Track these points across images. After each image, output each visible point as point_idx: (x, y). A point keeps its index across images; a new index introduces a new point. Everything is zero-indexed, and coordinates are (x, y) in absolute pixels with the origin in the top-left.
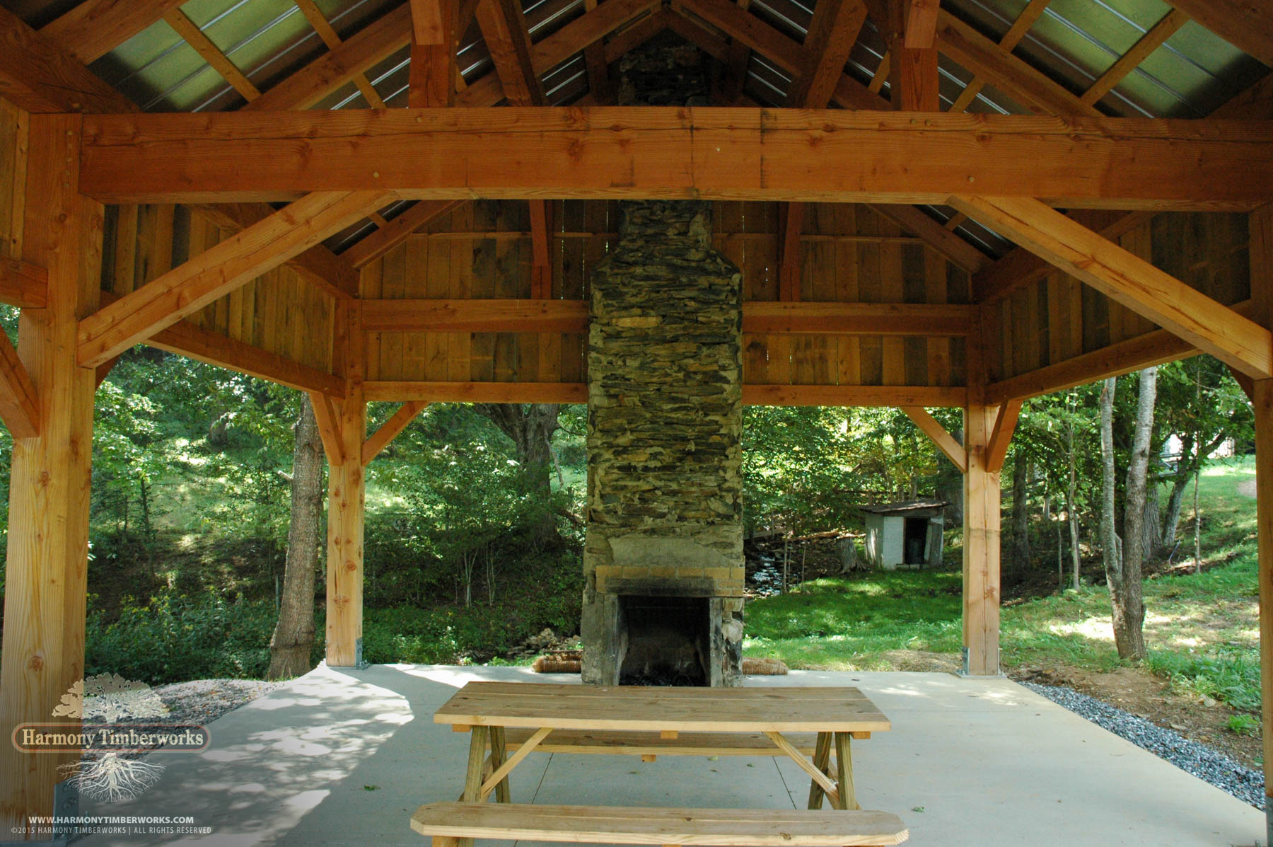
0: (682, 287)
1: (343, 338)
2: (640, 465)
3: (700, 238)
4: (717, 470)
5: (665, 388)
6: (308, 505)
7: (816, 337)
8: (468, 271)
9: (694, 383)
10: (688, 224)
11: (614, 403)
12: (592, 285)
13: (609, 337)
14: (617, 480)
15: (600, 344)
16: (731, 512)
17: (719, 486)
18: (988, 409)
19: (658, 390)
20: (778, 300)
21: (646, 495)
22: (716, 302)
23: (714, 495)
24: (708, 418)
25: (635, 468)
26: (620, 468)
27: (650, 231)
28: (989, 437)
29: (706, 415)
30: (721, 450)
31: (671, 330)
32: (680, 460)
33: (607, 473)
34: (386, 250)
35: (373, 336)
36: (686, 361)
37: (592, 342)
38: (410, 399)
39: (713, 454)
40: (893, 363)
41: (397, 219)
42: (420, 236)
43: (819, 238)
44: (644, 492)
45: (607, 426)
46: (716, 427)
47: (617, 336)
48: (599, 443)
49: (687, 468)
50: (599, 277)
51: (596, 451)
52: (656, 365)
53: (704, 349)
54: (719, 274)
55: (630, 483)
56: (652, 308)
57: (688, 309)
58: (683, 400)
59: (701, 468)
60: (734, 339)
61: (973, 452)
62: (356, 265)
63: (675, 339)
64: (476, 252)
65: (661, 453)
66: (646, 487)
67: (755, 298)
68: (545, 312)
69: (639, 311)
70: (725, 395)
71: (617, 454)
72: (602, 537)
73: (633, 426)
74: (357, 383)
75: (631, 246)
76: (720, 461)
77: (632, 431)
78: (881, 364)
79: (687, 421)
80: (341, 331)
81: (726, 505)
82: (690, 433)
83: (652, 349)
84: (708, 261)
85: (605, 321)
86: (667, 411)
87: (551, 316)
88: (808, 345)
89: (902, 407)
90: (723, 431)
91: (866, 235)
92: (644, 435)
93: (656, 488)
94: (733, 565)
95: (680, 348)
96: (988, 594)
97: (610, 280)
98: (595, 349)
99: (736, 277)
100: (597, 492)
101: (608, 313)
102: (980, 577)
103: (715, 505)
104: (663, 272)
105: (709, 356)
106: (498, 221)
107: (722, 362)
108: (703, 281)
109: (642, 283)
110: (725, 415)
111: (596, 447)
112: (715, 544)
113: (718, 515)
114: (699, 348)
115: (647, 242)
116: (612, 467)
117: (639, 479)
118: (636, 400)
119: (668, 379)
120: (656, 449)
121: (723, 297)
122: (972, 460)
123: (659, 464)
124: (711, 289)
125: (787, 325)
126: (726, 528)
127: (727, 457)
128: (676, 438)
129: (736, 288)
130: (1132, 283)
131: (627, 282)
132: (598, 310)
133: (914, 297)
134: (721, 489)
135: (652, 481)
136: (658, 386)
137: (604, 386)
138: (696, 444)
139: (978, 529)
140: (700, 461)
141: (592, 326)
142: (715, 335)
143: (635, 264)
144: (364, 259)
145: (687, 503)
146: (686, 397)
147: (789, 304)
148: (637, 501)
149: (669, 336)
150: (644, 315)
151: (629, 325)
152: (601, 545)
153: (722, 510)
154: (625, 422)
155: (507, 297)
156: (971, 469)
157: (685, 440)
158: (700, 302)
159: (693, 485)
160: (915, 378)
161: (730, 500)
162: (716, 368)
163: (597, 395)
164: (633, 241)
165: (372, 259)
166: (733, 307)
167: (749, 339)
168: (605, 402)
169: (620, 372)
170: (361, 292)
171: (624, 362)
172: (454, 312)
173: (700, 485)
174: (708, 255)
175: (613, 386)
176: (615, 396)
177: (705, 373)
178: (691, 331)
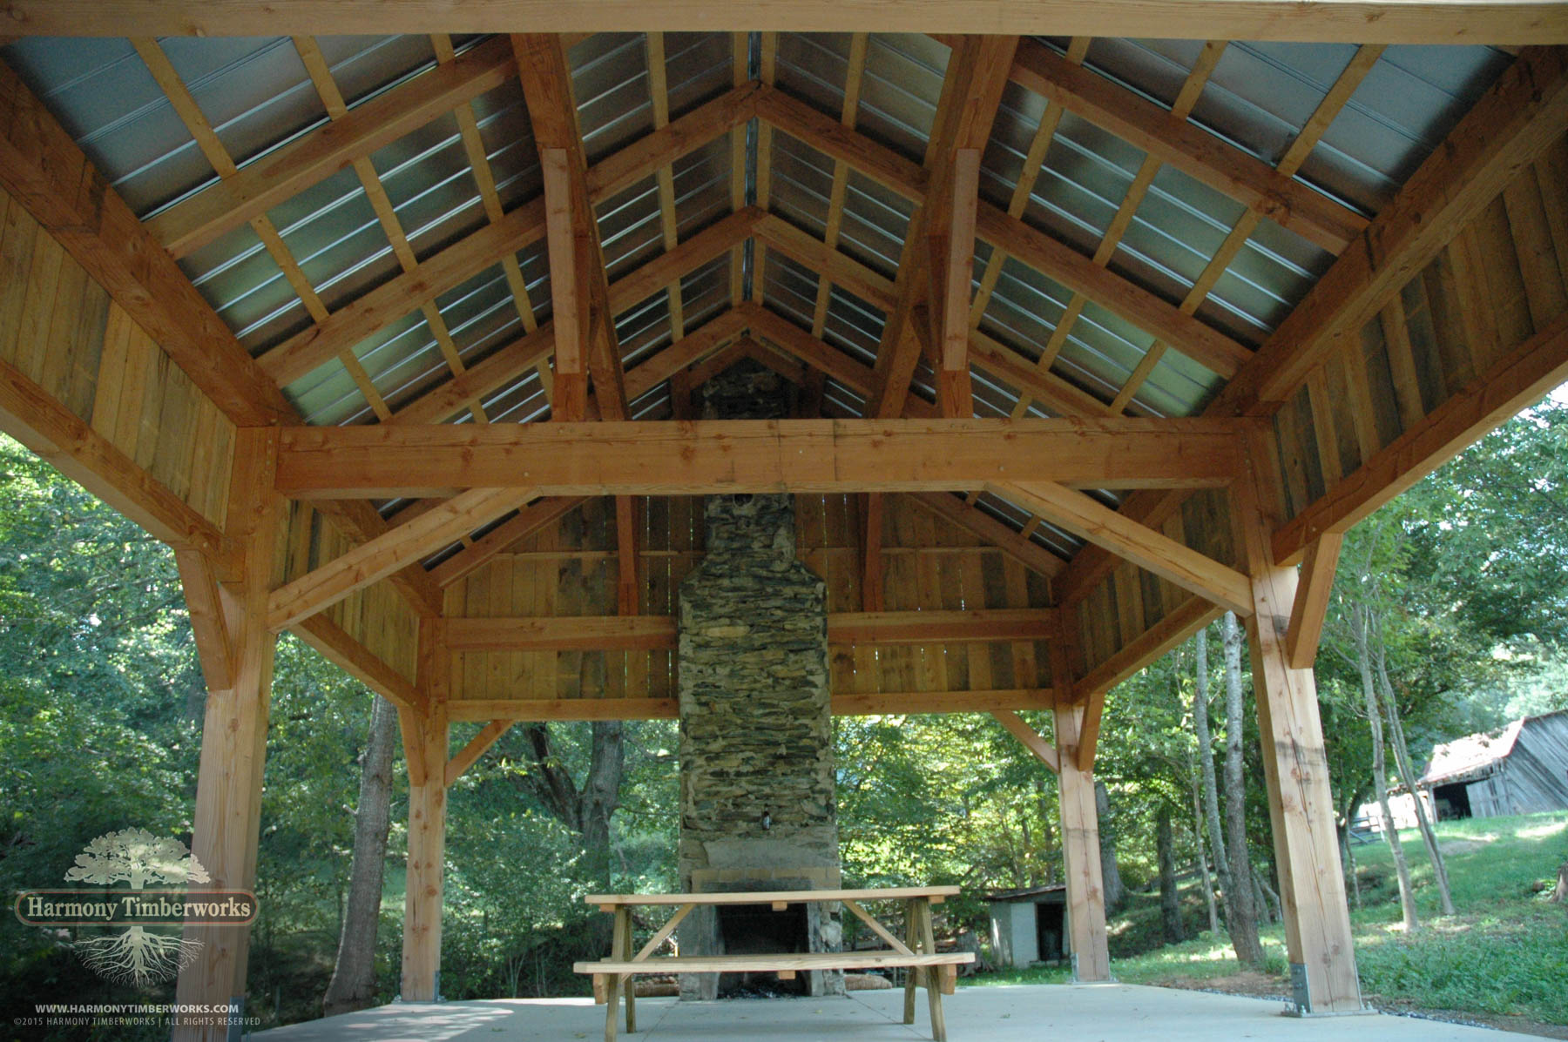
0: (768, 597)
1: (428, 656)
2: (732, 771)
3: (784, 550)
4: (808, 773)
5: (755, 694)
6: (374, 841)
7: (902, 646)
8: (554, 590)
9: (783, 688)
10: (772, 537)
11: (705, 711)
12: (682, 598)
13: (699, 646)
14: (710, 786)
15: (690, 653)
16: (824, 813)
17: (811, 788)
18: (1076, 708)
19: (749, 696)
20: (862, 610)
21: (739, 800)
22: (801, 610)
23: (807, 797)
24: (797, 723)
25: (728, 774)
26: (713, 774)
27: (735, 545)
28: (1078, 736)
29: (796, 719)
30: (812, 753)
31: (759, 638)
32: (772, 764)
33: (700, 780)
34: (472, 569)
35: (456, 657)
36: (774, 667)
37: (682, 652)
38: (495, 717)
39: (805, 757)
40: (979, 666)
41: (484, 539)
42: (506, 556)
43: (897, 550)
44: (737, 797)
45: (699, 733)
46: (805, 731)
47: (706, 645)
48: (692, 750)
49: (779, 772)
50: (688, 589)
51: (688, 757)
52: (745, 672)
53: (791, 655)
54: (803, 583)
55: (724, 789)
56: (740, 618)
57: (774, 618)
58: (773, 706)
59: (793, 771)
60: (820, 644)
61: (1064, 751)
62: (442, 584)
63: (764, 647)
64: (562, 572)
65: (752, 758)
66: (739, 792)
67: (840, 610)
68: (632, 628)
69: (727, 621)
70: (813, 699)
71: (709, 759)
72: (697, 842)
73: (725, 732)
74: (440, 702)
75: (719, 559)
76: (812, 764)
77: (724, 737)
78: (967, 671)
79: (778, 726)
80: (425, 651)
81: (820, 807)
82: (781, 737)
83: (741, 657)
84: (793, 571)
85: (695, 631)
86: (757, 717)
87: (638, 632)
88: (894, 655)
89: (990, 711)
90: (813, 734)
91: (945, 546)
92: (735, 741)
93: (749, 793)
94: (828, 865)
95: (769, 655)
96: (1093, 894)
97: (698, 592)
98: (685, 658)
99: (820, 586)
100: (690, 798)
101: (697, 623)
102: (1082, 877)
103: (808, 807)
104: (748, 583)
105: (796, 662)
106: (583, 541)
107: (809, 667)
108: (788, 591)
109: (730, 594)
110: (814, 719)
111: (689, 754)
112: (810, 845)
113: (812, 817)
114: (786, 654)
115: (733, 555)
116: (705, 773)
117: (732, 785)
118: (727, 706)
119: (758, 686)
120: (748, 754)
121: (808, 605)
122: (1064, 760)
123: (751, 769)
124: (795, 597)
125: (873, 636)
126: (820, 828)
127: (818, 759)
128: (768, 743)
129: (821, 596)
130: (1136, 544)
131: (714, 593)
132: (687, 620)
133: (995, 602)
134: (813, 792)
135: (745, 785)
136: (747, 693)
137: (694, 694)
138: (788, 748)
139: (1075, 830)
140: (792, 764)
141: (682, 636)
142: (803, 642)
143: (721, 576)
144: (449, 578)
145: (780, 807)
146: (776, 702)
147: (873, 615)
148: (730, 807)
149: (757, 644)
150: (732, 624)
151: (718, 635)
152: (697, 850)
153: (815, 812)
154: (716, 728)
155: (594, 615)
156: (1063, 769)
157: (777, 744)
158: (786, 611)
159: (785, 788)
160: (1003, 682)
161: (822, 802)
162: (804, 673)
163: (688, 703)
164: (719, 554)
165: (453, 581)
166: (818, 614)
167: (836, 650)
168: (697, 710)
169: (710, 680)
170: (445, 611)
171: (714, 670)
172: (541, 629)
173: (793, 788)
174: (793, 566)
175: (703, 694)
176: (706, 704)
177: (793, 679)
178: (778, 639)
